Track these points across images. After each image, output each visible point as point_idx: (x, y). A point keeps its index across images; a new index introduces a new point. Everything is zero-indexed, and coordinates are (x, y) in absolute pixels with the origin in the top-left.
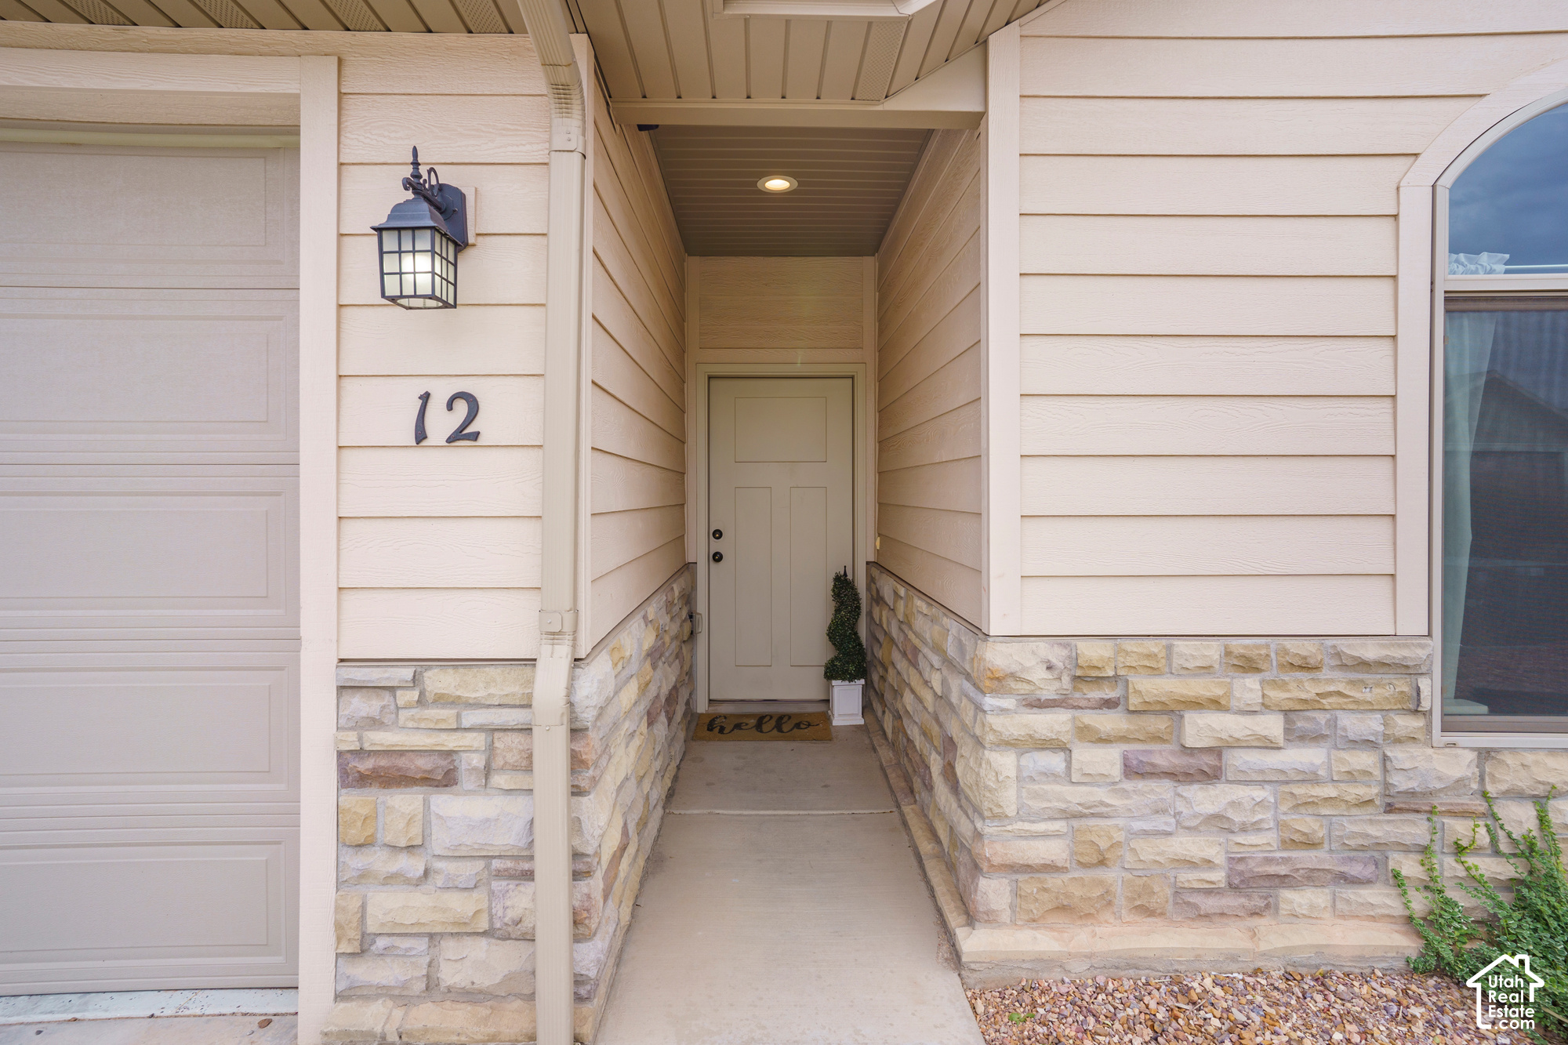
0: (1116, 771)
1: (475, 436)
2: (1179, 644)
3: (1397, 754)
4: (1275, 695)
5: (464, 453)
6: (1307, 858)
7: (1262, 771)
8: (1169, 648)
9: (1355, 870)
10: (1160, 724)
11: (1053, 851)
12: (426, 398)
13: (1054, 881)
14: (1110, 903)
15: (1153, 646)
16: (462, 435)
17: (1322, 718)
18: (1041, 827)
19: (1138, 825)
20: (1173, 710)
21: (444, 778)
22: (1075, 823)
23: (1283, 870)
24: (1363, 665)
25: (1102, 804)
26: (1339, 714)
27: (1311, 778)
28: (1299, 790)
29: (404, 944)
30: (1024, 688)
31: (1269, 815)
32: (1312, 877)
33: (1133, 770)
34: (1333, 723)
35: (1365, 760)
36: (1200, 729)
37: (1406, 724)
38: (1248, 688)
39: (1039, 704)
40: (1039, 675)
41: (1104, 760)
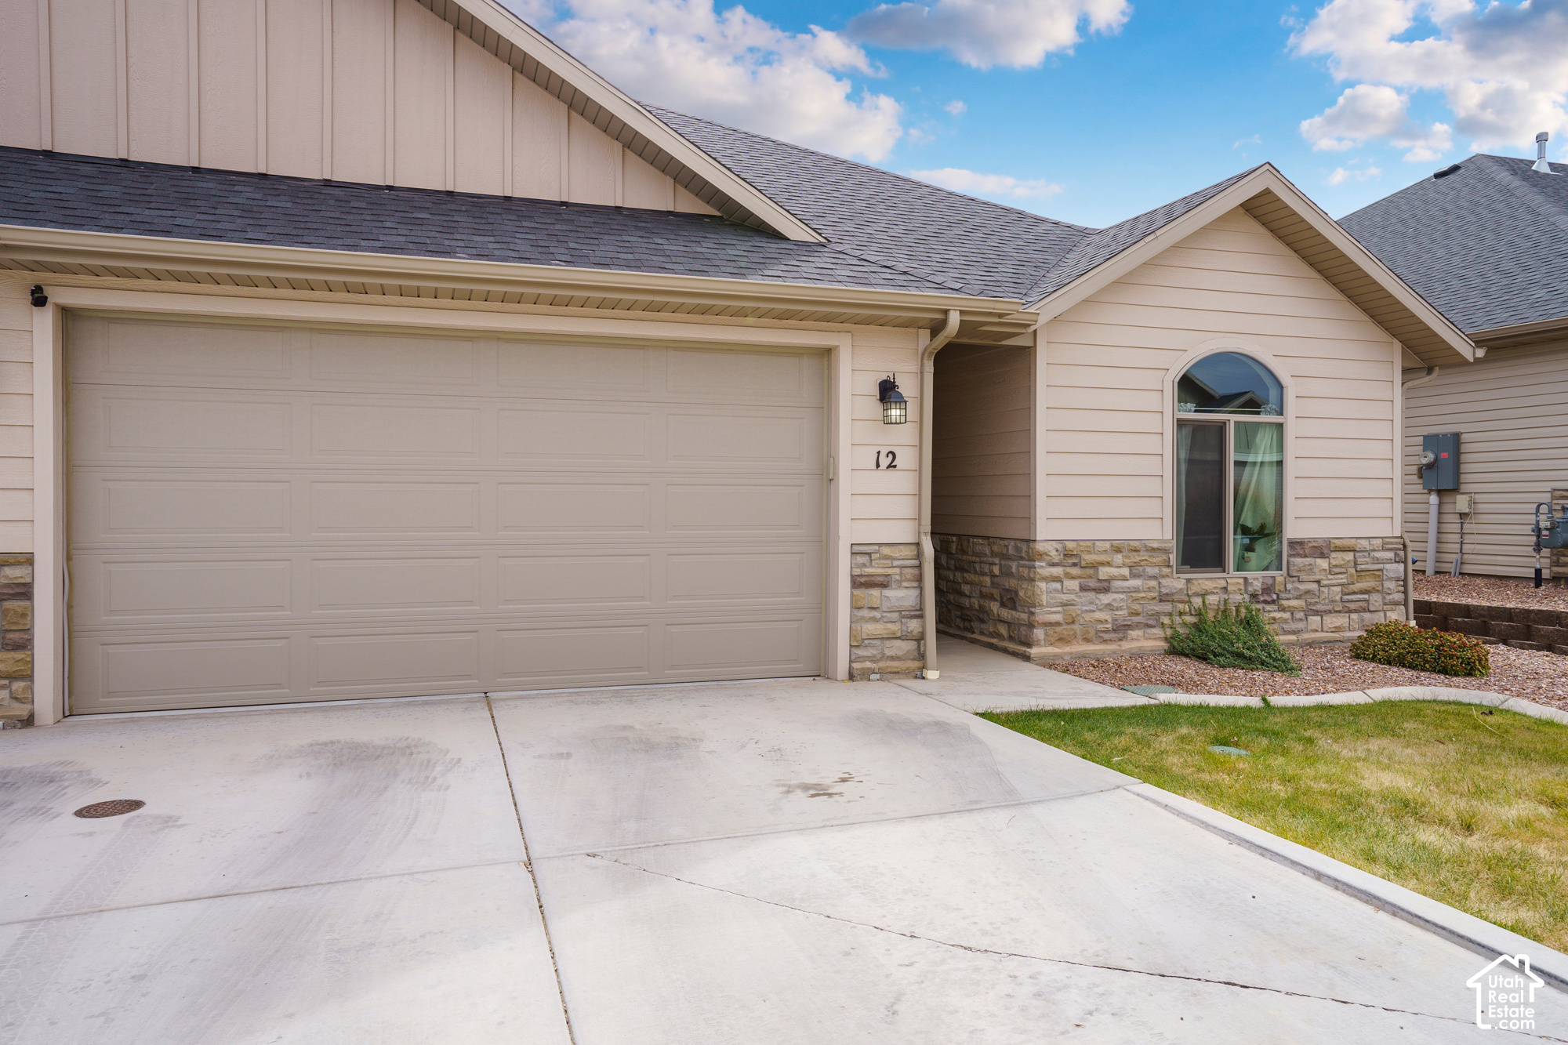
0: (1078, 589)
1: (895, 466)
2: (1097, 543)
3: (1164, 581)
4: (1127, 561)
5: (891, 472)
6: (1136, 619)
7: (1123, 588)
8: (1094, 544)
9: (1151, 622)
10: (1091, 572)
11: (1058, 618)
12: (879, 453)
13: (1058, 629)
14: (1076, 637)
15: (1089, 543)
16: (891, 466)
17: (1141, 569)
18: (1054, 609)
19: (1084, 608)
20: (1095, 566)
21: (884, 586)
22: (1065, 608)
23: (1129, 623)
24: (1153, 549)
25: (1074, 600)
26: (1146, 567)
27: (1137, 590)
28: (1134, 595)
29: (874, 642)
30: (1048, 558)
31: (1125, 604)
32: (1138, 626)
33: (1083, 589)
34: (1144, 570)
35: (1153, 583)
36: (1104, 572)
37: (1166, 570)
38: (1118, 558)
39: (1053, 565)
40: (1054, 553)
41: (1074, 585)
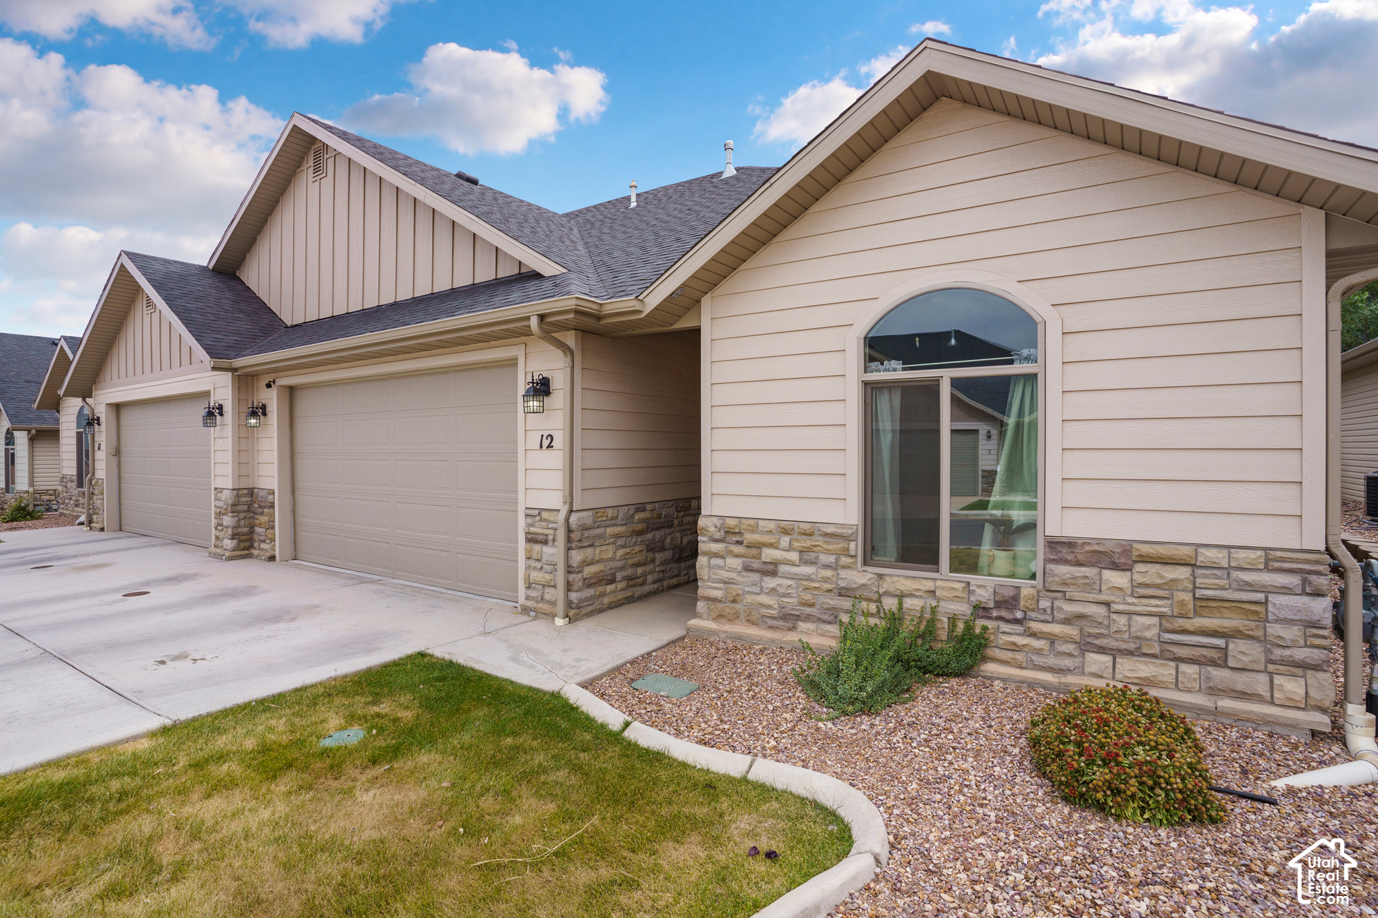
0: (740, 568)
2: (761, 523)
3: (843, 573)
4: (796, 544)
5: (550, 452)
6: (808, 610)
7: (790, 574)
8: (757, 523)
9: (825, 617)
10: (754, 552)
11: (718, 594)
12: (542, 436)
13: (720, 605)
14: (738, 617)
15: (752, 522)
16: (550, 446)
17: (813, 555)
18: (715, 585)
19: (747, 589)
20: (759, 546)
21: (545, 542)
22: (727, 585)
23: (797, 613)
24: (826, 535)
25: (734, 579)
26: (820, 554)
27: (809, 579)
28: (805, 583)
29: (538, 586)
30: (710, 534)
31: (794, 591)
32: (808, 618)
33: (748, 569)
34: (817, 557)
35: (829, 573)
36: (769, 554)
37: (845, 560)
38: (785, 541)
39: (716, 541)
40: (712, 529)
41: (736, 563)
